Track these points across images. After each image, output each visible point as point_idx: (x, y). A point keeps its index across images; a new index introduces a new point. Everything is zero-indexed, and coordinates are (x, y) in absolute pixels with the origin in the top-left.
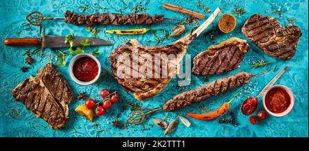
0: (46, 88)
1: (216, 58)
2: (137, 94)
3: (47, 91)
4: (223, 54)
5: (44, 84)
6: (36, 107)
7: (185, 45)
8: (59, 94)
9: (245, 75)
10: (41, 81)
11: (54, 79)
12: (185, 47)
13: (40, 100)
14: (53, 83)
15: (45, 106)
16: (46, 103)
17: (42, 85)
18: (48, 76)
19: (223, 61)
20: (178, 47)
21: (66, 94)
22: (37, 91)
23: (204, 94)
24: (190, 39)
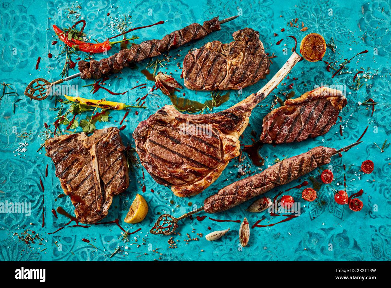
0: (96, 159)
1: (297, 118)
2: (176, 188)
3: (95, 164)
4: (307, 111)
5: (97, 152)
6: (69, 177)
7: (247, 110)
8: (110, 175)
9: (324, 152)
10: (94, 146)
11: (112, 153)
12: (247, 113)
13: (79, 171)
14: (108, 156)
15: (82, 183)
16: (85, 179)
17: (93, 152)
18: (106, 143)
19: (306, 121)
20: (237, 114)
21: (119, 180)
22: (81, 157)
23: (264, 185)
24: (255, 102)
